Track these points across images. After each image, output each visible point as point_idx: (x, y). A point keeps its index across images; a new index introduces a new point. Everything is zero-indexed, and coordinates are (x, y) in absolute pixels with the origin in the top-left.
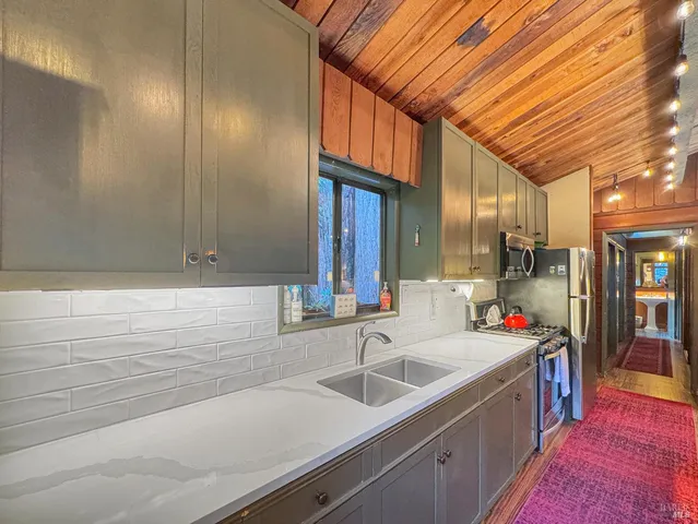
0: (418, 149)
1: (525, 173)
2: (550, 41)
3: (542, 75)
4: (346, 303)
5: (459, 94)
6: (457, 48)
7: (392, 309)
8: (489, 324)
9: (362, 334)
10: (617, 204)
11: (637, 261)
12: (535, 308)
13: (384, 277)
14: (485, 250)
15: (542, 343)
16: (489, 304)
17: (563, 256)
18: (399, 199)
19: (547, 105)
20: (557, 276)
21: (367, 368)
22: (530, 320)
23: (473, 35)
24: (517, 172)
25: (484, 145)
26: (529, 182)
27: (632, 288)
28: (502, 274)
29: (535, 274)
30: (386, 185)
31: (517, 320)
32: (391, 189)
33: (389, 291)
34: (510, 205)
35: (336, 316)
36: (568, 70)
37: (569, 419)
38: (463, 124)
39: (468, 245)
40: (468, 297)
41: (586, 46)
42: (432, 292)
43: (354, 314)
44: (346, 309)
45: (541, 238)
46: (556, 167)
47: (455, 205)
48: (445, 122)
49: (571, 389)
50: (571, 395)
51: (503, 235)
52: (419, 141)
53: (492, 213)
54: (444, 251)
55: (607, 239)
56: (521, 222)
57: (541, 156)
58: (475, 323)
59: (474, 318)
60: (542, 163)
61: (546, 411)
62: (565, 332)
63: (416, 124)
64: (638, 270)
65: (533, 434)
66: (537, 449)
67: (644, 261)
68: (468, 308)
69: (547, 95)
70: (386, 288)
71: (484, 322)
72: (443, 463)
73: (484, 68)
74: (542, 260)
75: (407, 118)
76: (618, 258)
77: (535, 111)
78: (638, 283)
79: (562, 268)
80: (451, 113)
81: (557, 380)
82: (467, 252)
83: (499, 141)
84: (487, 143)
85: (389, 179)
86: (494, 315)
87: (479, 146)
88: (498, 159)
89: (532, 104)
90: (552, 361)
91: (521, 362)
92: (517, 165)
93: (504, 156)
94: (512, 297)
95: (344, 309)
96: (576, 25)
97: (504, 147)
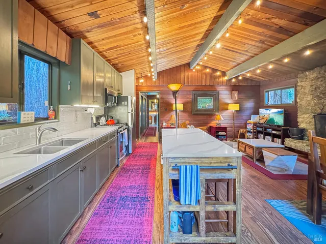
0: (70, 48)
1: (114, 67)
2: (120, 28)
3: (118, 36)
4: (28, 116)
5: (88, 32)
6: (87, 17)
7: (55, 118)
8: (101, 124)
9: (39, 130)
10: (142, 83)
11: (150, 103)
12: (118, 118)
13: (50, 104)
14: (99, 95)
15: (119, 128)
16: (101, 116)
17: (126, 98)
18: (59, 68)
19: (120, 47)
20: (124, 105)
21: (43, 145)
22: (116, 122)
23: (94, 15)
24: (111, 66)
25: (98, 53)
26: (116, 71)
27: (148, 111)
28: (106, 104)
29: (118, 104)
30: (52, 61)
31: (111, 121)
32: (54, 63)
33: (54, 110)
34: (109, 78)
35: (21, 122)
36: (125, 38)
37: (128, 154)
38: (90, 43)
39: (92, 92)
40: (92, 113)
41: (130, 33)
42: (76, 111)
43: (33, 121)
44: (28, 119)
45: (120, 92)
46: (124, 67)
47: (87, 74)
48: (82, 41)
49: (128, 143)
50: (128, 145)
51: (106, 89)
52: (70, 45)
53: (101, 80)
54: (82, 94)
55: (140, 94)
56: (113, 85)
57: (119, 63)
58: (95, 124)
59: (95, 122)
60: (120, 65)
61: (121, 151)
62: (127, 124)
63: (69, 37)
64: (150, 105)
65: (116, 160)
66: (118, 165)
67: (152, 102)
68: (92, 118)
69: (120, 43)
70: (52, 109)
71: (99, 123)
72: (82, 171)
73: (98, 27)
74: (120, 100)
75: (64, 34)
76: (144, 101)
77: (116, 47)
78: (150, 110)
79: (126, 103)
80: (85, 38)
81: (124, 141)
82: (92, 95)
83: (104, 53)
84: (100, 53)
85: (55, 58)
86: (103, 120)
87: (96, 53)
88: (104, 60)
89: (116, 44)
90: (122, 134)
91: (112, 135)
92: (111, 63)
93: (106, 59)
94: (110, 114)
95: (26, 119)
96: (126, 26)
97: (107, 56)
